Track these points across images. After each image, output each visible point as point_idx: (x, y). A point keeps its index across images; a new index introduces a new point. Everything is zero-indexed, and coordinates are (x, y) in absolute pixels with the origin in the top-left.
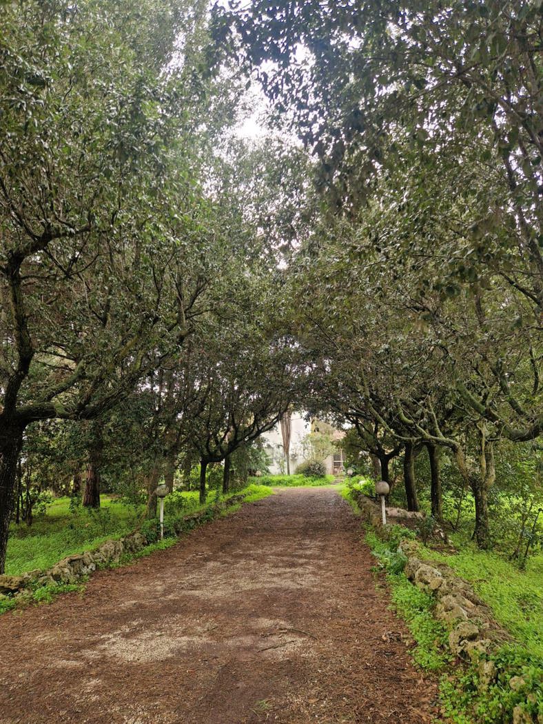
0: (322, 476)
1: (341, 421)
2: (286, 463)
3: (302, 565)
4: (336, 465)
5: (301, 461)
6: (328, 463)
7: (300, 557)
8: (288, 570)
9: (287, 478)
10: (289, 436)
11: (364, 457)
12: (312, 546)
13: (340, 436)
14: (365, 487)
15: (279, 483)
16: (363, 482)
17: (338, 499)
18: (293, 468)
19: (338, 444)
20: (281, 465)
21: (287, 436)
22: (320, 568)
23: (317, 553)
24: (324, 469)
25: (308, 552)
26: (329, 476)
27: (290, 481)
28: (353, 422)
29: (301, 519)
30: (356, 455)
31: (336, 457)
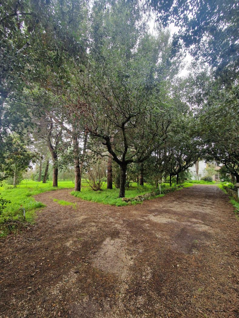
0: (211, 181)
1: (218, 163)
2: (197, 177)
3: (206, 206)
4: (216, 178)
5: (203, 176)
6: (213, 177)
7: (205, 204)
8: (201, 207)
9: (198, 181)
10: (198, 168)
11: (229, 176)
12: (209, 202)
13: (218, 168)
14: (229, 185)
15: (195, 182)
16: (227, 184)
17: (218, 189)
18: (200, 179)
19: (217, 171)
20: (195, 177)
21: (197, 169)
22: (212, 208)
23: (211, 203)
24: (212, 179)
25: (208, 203)
26: (214, 181)
27: (199, 182)
28: (224, 163)
29: (204, 193)
30: (225, 175)
31: (216, 175)
